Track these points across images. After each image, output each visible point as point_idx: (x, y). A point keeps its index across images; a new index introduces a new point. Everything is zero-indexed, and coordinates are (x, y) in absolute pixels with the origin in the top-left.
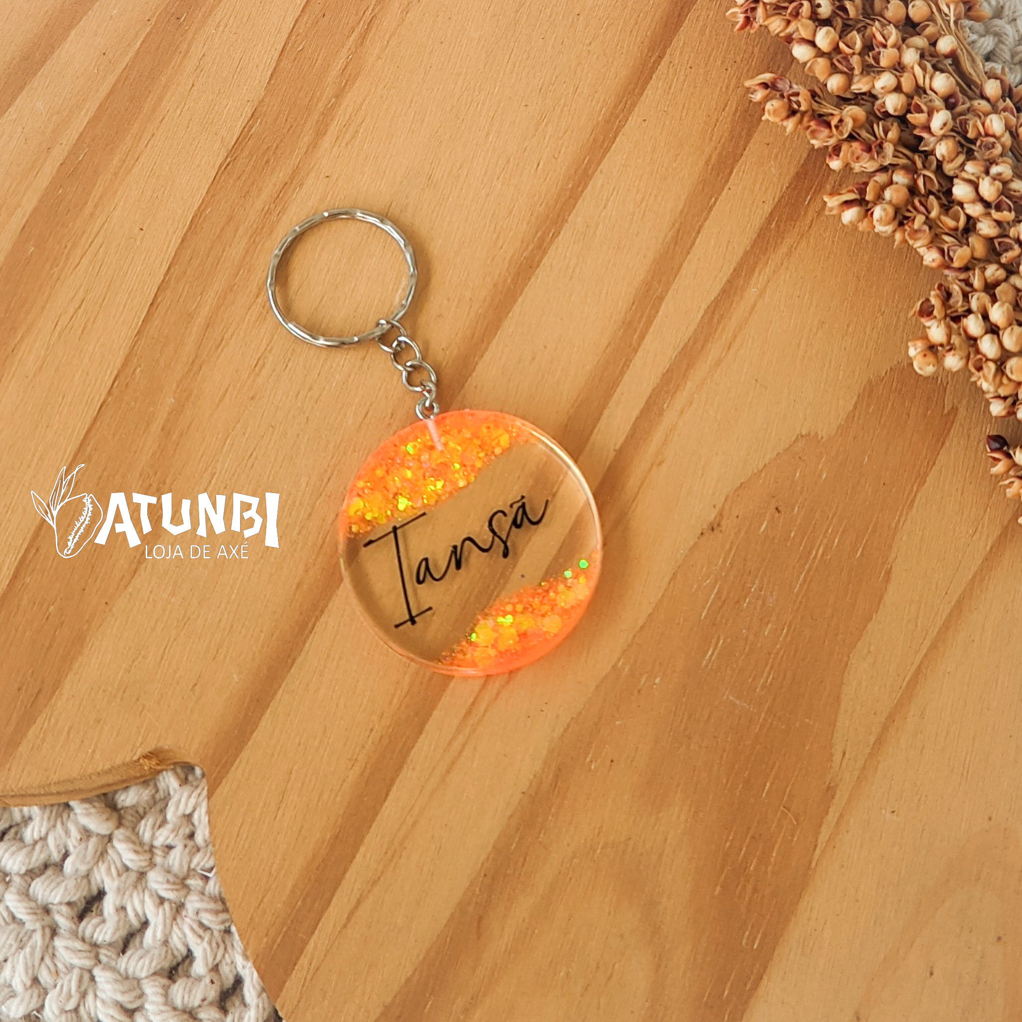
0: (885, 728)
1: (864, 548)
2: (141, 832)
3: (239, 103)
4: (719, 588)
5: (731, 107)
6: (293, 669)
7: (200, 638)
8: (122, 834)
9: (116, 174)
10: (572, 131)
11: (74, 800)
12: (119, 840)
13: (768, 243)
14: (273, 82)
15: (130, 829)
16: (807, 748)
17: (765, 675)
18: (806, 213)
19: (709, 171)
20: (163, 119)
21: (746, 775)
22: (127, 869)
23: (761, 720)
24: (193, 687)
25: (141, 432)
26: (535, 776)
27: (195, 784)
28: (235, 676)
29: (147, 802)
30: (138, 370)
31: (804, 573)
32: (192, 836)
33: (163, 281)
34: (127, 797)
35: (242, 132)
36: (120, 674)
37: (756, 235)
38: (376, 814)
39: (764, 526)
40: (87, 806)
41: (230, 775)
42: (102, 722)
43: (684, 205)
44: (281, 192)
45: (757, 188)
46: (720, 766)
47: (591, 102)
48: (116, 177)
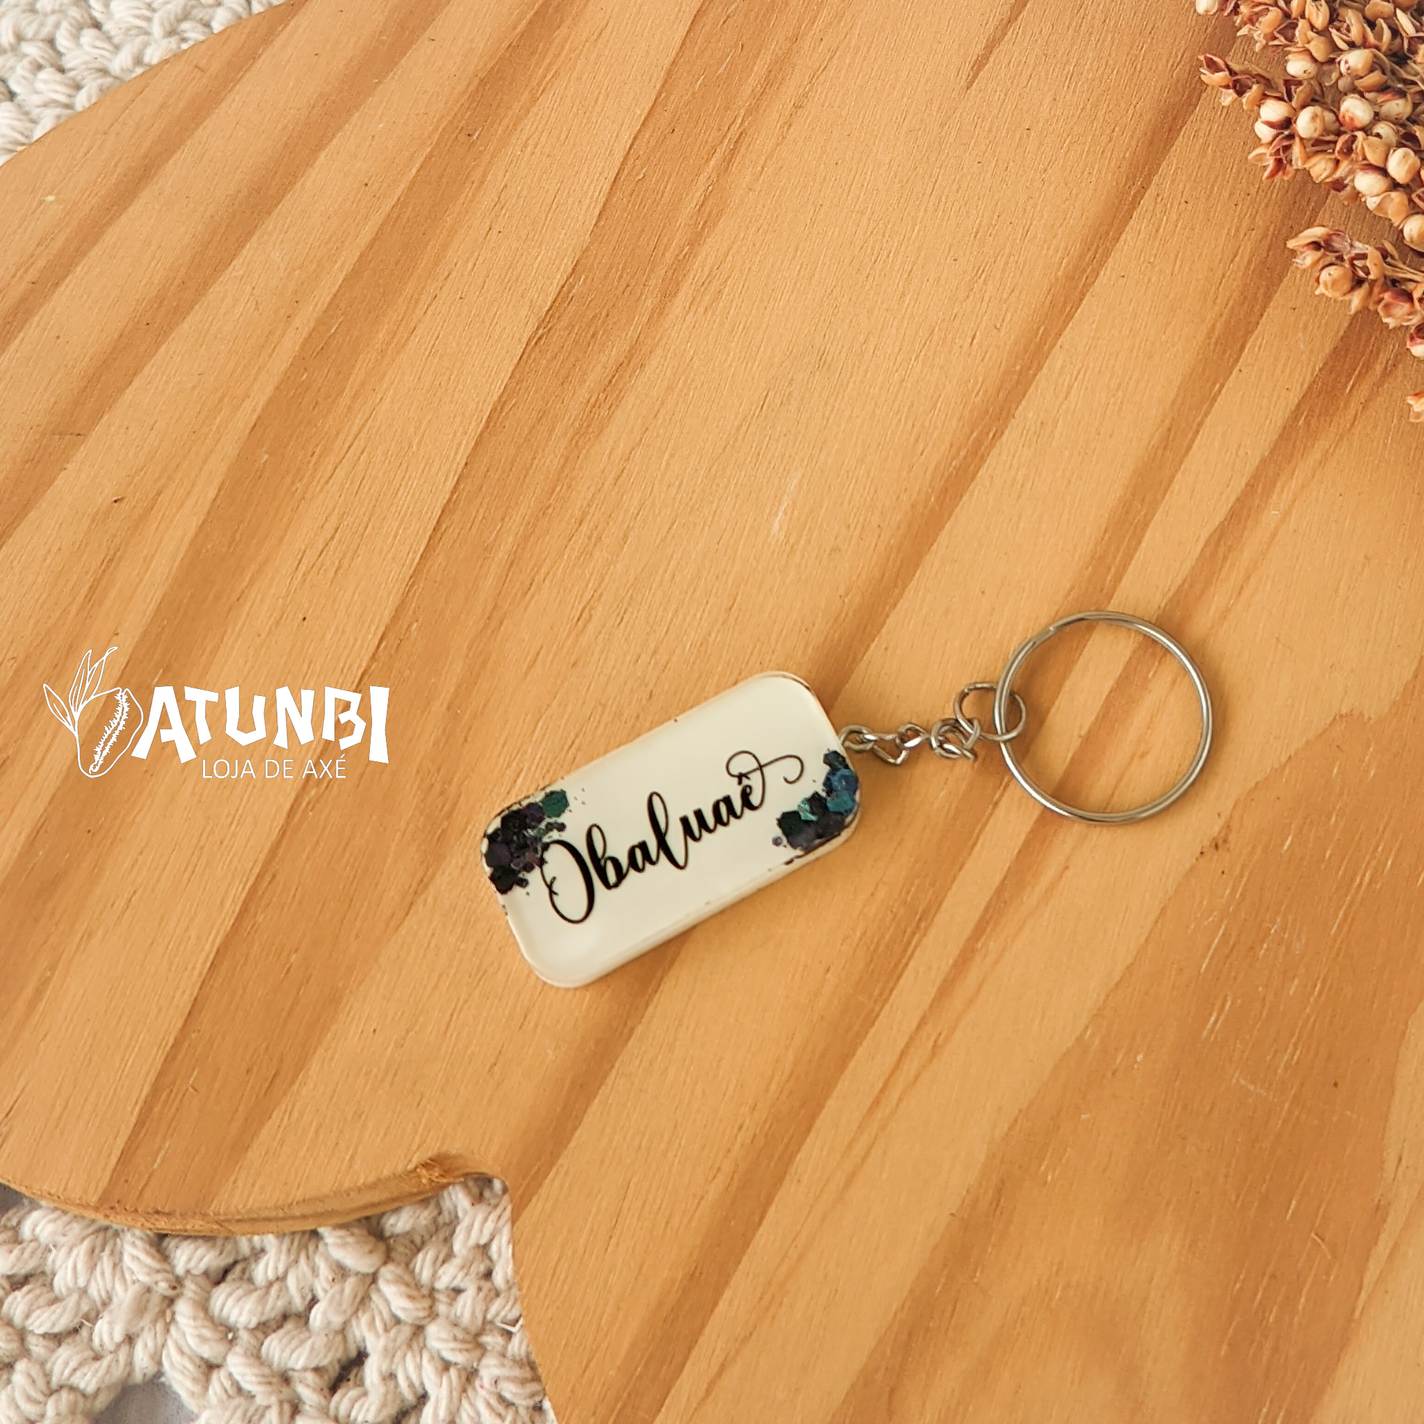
2: (417, 1270)
3: (555, 253)
4: (1226, 929)
5: (1242, 257)
6: (630, 1042)
7: (500, 999)
8: (392, 1272)
9: (383, 352)
10: (1021, 292)
11: (325, 1225)
12: (388, 1281)
13: (1293, 447)
14: (602, 223)
15: (403, 1265)
16: (1348, 1151)
17: (1289, 1051)
18: (1346, 406)
19: (1212, 347)
20: (449, 275)
21: (1263, 1190)
22: (398, 1321)
23: (1284, 1114)
24: (491, 1067)
25: (419, 711)
26: (968, 1191)
27: (493, 1201)
28: (549, 1052)
29: (426, 1226)
30: (415, 625)
31: (1344, 907)
32: (488, 1275)
33: (450, 500)
34: (398, 1222)
35: (559, 292)
36: (389, 1051)
37: (1276, 437)
38: (747, 1244)
39: (1288, 842)
40: (342, 1233)
41: (543, 1191)
42: (363, 1117)
43: (1177, 395)
44: (614, 376)
45: (1278, 371)
46: (1226, 1176)
47: (1048, 249)
48: (383, 357)
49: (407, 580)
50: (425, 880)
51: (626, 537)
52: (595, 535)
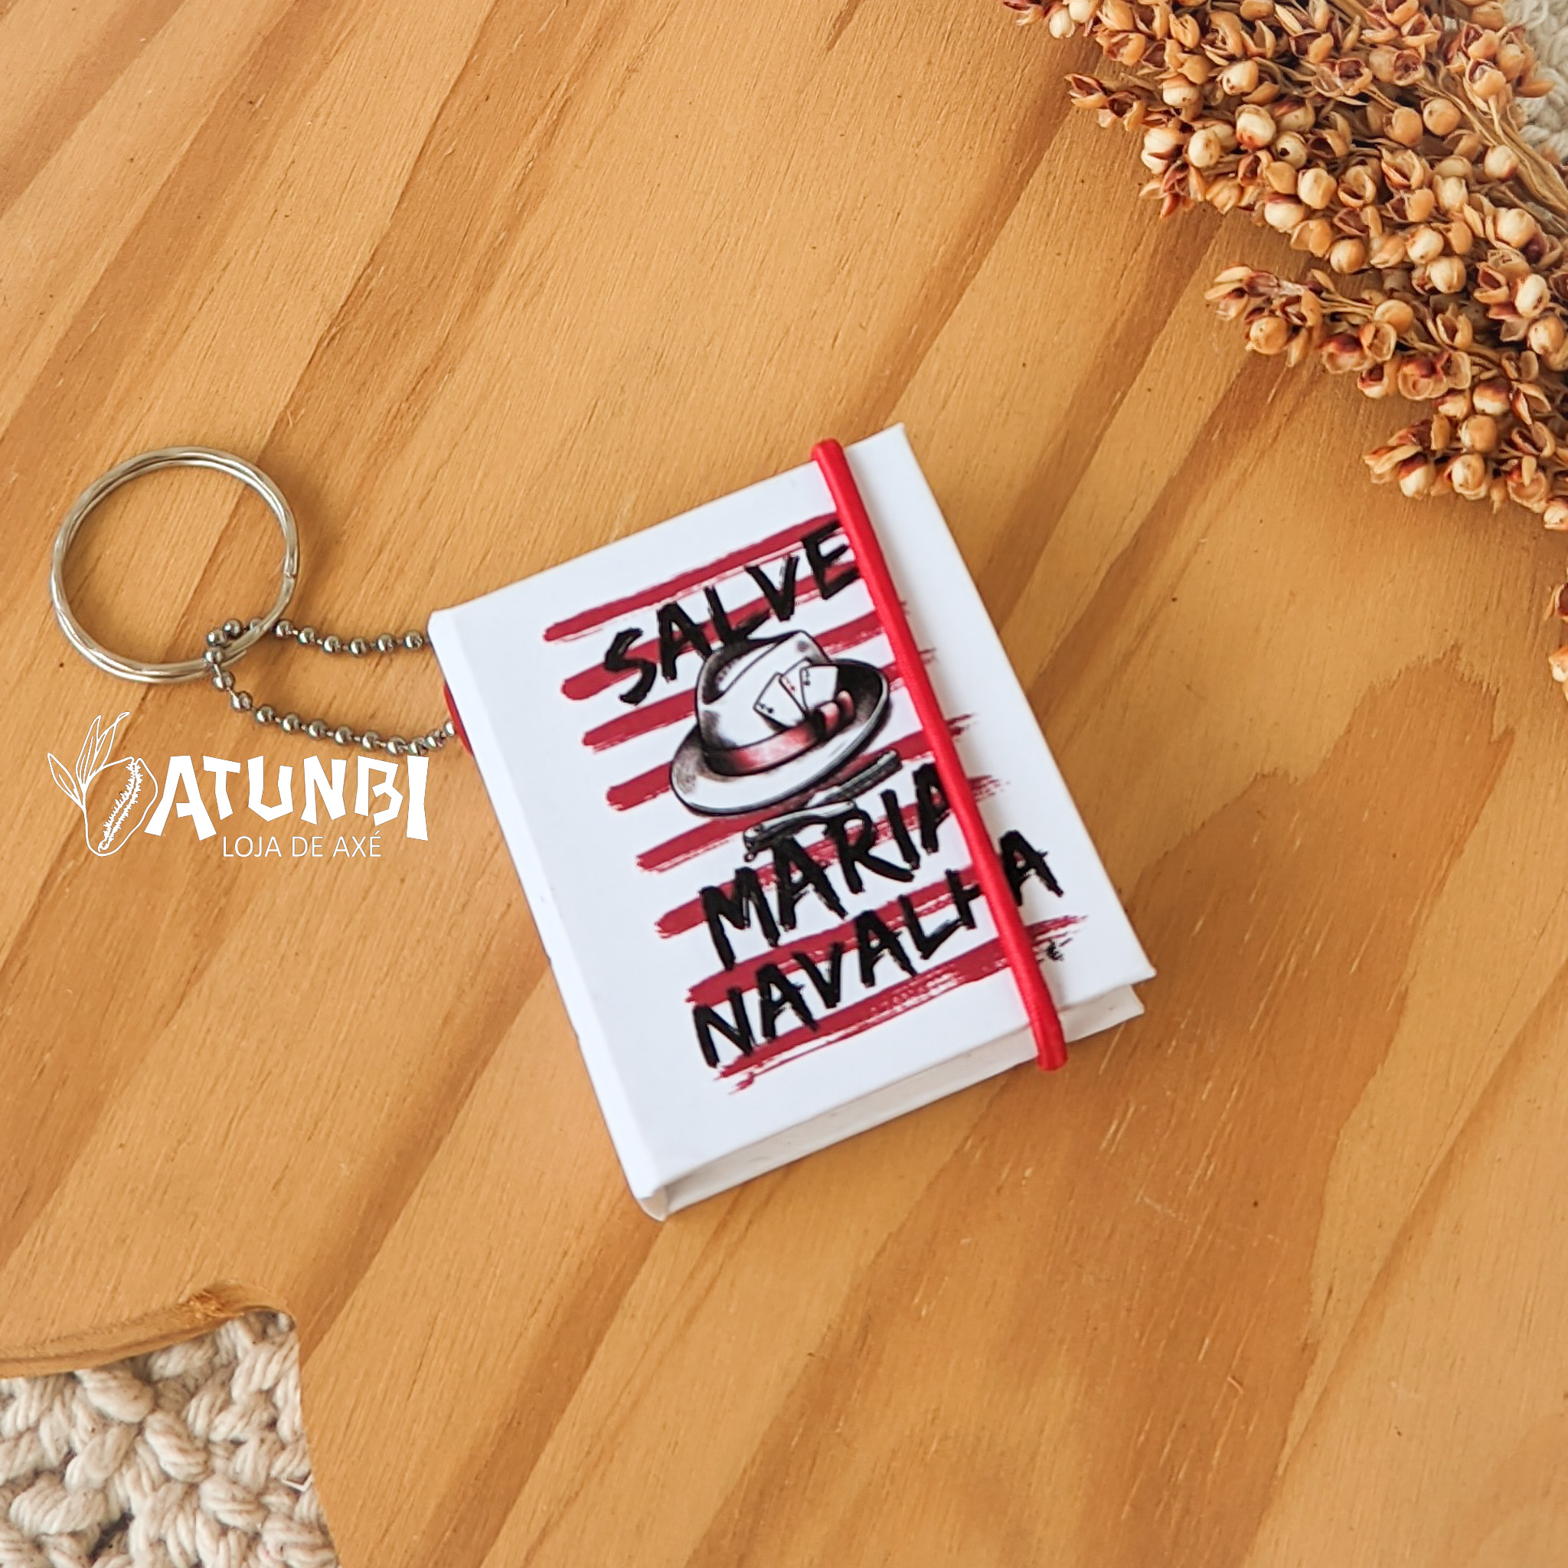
0: (1397, 1250)
1: (1362, 958)
2: (190, 1418)
3: (350, 240)
5: (1147, 245)
6: (438, 1154)
7: (286, 1105)
8: (160, 1421)
9: (151, 354)
10: (890, 285)
11: (83, 1368)
12: (155, 1432)
13: (1207, 465)
14: (404, 205)
15: (173, 1413)
16: (1270, 1281)
17: (1202, 1164)
18: (1268, 417)
19: (1113, 349)
20: (227, 265)
21: (1172, 1325)
22: (168, 1478)
23: (1196, 1237)
24: (276, 1185)
26: (829, 1327)
27: (278, 1340)
29: (201, 1368)
31: (1265, 999)
32: (272, 1425)
33: (228, 526)
34: (167, 1363)
35: (356, 285)
36: (158, 1165)
37: (1186, 454)
38: (572, 1391)
39: (1201, 923)
40: (103, 1376)
41: (337, 1327)
42: (128, 1242)
43: (1072, 404)
44: (418, 383)
45: (1188, 377)
46: (1129, 1310)
47: (921, 236)
48: (151, 360)
49: (180, 617)
50: (200, 966)
51: (432, 569)
52: (397, 565)
